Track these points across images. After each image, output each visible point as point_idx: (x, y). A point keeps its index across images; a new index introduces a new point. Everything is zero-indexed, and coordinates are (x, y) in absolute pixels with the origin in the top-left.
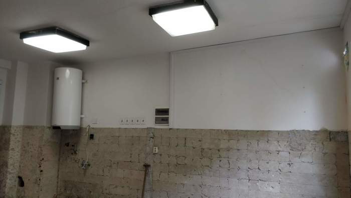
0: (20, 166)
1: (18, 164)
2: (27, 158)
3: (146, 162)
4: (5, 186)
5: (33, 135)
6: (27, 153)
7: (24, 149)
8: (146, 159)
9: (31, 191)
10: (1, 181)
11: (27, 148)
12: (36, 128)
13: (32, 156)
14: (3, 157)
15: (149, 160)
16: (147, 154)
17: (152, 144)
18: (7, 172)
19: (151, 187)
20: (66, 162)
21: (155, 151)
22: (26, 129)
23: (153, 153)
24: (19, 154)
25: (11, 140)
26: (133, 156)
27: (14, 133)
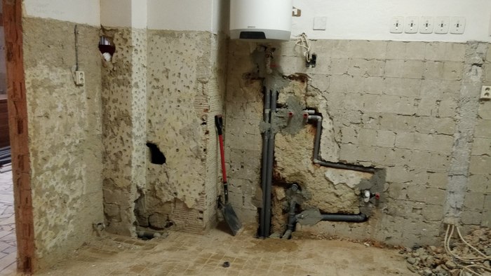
0: (150, 121)
1: (146, 118)
2: (167, 105)
3: (458, 117)
4: (129, 164)
5: (177, 52)
6: (166, 93)
7: (155, 83)
8: (458, 110)
9: (185, 172)
10: (118, 155)
11: (165, 83)
12: (187, 36)
13: (179, 101)
14: (114, 101)
15: (463, 113)
16: (460, 102)
17: (475, 79)
18: (130, 135)
19: (466, 167)
20: (242, 113)
21: (487, 94)
22: (156, 38)
23: (477, 99)
24: (145, 95)
25: (133, 63)
26: (421, 104)
27: (136, 48)
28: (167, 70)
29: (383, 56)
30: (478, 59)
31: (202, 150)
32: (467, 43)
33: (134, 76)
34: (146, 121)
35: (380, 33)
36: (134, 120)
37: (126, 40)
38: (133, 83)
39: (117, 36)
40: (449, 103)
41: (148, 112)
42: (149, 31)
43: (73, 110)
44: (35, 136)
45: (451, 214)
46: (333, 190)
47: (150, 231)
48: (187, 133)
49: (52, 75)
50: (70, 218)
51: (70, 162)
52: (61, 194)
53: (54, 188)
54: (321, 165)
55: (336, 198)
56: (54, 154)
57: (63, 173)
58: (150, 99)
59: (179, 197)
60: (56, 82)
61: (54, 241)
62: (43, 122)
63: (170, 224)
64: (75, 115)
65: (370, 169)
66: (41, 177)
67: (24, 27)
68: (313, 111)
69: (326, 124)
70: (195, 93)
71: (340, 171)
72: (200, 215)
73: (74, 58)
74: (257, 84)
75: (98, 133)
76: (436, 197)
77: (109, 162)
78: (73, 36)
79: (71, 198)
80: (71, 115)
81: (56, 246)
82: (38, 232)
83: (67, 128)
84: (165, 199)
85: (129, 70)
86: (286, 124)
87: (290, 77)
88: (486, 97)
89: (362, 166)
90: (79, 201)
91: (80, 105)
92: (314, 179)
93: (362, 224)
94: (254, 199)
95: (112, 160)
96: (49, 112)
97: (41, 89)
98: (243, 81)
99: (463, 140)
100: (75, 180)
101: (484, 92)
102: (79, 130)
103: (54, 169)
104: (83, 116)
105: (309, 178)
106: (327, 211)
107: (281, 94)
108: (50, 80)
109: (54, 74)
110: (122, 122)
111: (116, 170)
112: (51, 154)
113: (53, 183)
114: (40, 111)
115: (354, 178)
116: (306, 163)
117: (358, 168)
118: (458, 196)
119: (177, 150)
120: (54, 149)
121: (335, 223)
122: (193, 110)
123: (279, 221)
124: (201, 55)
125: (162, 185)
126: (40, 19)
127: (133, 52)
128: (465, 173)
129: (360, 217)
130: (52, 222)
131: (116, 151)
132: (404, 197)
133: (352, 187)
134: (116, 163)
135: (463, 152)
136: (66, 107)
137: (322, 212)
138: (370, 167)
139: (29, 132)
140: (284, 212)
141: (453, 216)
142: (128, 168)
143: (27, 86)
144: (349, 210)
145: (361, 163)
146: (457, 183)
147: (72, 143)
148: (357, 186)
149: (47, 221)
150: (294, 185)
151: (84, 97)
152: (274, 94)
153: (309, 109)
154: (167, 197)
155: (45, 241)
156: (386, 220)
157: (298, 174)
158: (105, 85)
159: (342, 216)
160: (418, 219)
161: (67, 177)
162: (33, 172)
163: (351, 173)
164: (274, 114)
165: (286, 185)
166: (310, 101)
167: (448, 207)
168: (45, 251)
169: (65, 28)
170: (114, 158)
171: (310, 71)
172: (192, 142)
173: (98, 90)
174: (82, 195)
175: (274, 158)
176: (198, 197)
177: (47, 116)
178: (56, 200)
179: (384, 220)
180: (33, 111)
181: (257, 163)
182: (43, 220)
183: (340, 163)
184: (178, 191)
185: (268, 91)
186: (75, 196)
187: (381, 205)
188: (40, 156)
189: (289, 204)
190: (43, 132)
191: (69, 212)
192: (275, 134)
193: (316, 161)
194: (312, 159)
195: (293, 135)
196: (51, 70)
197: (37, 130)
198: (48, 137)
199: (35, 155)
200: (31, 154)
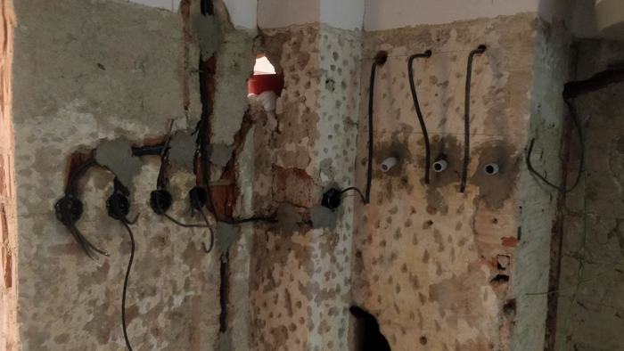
0: (359, 254)
25: (319, 113)
27: (330, 74)
33: (322, 143)
34: (350, 254)
37: (305, 57)
38: (317, 160)
39: (288, 51)
41: (356, 232)
42: (365, 33)
77: (261, 347)
102: (182, 273)
110: (291, 257)
119: (423, 340)
127: (323, 87)
131: (276, 323)
170: (270, 339)
172: (465, 324)
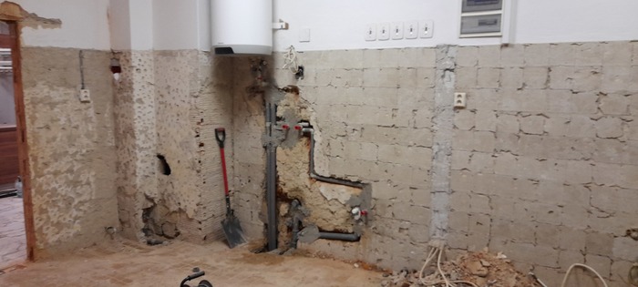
0: (158, 135)
1: (154, 131)
2: (170, 119)
3: (435, 127)
4: (134, 174)
5: (175, 70)
6: (168, 108)
7: (161, 99)
8: (434, 120)
9: (185, 183)
10: (127, 165)
11: (168, 98)
12: (182, 55)
13: (178, 115)
14: (123, 116)
15: (440, 123)
16: (436, 110)
17: (449, 85)
18: (134, 146)
19: (447, 183)
20: (246, 127)
21: (459, 101)
22: (160, 58)
23: (452, 107)
24: (153, 110)
25: (134, 81)
26: (398, 113)
27: (138, 67)
28: (169, 87)
29: (360, 66)
30: (449, 64)
31: (197, 161)
32: (437, 47)
33: (135, 93)
34: (155, 134)
35: (356, 42)
36: (137, 132)
37: (128, 61)
38: (135, 99)
39: (122, 58)
40: (425, 113)
41: (157, 126)
42: (154, 51)
43: (77, 123)
44: (34, 145)
45: (438, 236)
46: (328, 206)
47: (159, 238)
48: (184, 145)
49: (53, 94)
50: (76, 218)
51: (75, 169)
52: (65, 195)
53: (56, 190)
54: (318, 180)
55: (331, 215)
56: (56, 160)
57: (66, 177)
58: (158, 113)
59: (182, 207)
60: (57, 99)
61: (58, 236)
62: (42, 132)
63: (178, 234)
64: (80, 128)
65: (356, 184)
66: (42, 179)
67: (23, 54)
68: (307, 124)
69: (317, 137)
70: (189, 106)
71: (333, 185)
72: (200, 226)
73: (80, 79)
74: (258, 97)
75: (110, 144)
76: (421, 217)
77: (120, 172)
78: (78, 60)
79: (76, 202)
80: (76, 127)
81: (59, 241)
82: (39, 226)
83: (71, 140)
84: (172, 209)
85: (131, 88)
86: (284, 137)
87: (283, 89)
88: (459, 105)
89: (350, 181)
90: (87, 205)
91: (87, 120)
92: (311, 194)
93: (354, 244)
94: (260, 214)
95: (123, 169)
96: (50, 124)
97: (41, 105)
98: (247, 95)
99: (442, 152)
100: (82, 185)
101: (456, 100)
102: (85, 141)
103: (56, 174)
104: (90, 129)
105: (307, 193)
106: (324, 228)
107: (279, 107)
108: (51, 98)
109: (55, 92)
110: (129, 135)
111: (126, 179)
112: (52, 160)
113: (57, 186)
114: (40, 123)
115: (344, 193)
116: (304, 179)
117: (348, 183)
118: (444, 216)
119: (179, 162)
120: (56, 157)
121: (330, 242)
122: (189, 122)
123: (284, 237)
124: (192, 71)
125: (169, 195)
126: (39, 48)
127: (134, 71)
128: (447, 190)
129: (353, 237)
130: (54, 220)
131: (125, 161)
132: (390, 216)
133: (344, 203)
134: (124, 172)
135: (443, 166)
136: (69, 120)
137: (321, 230)
138: (358, 182)
139: (28, 141)
140: (290, 229)
141: (439, 238)
142: (134, 177)
143: (26, 103)
144: (342, 228)
145: (349, 178)
146: (441, 201)
147: (77, 152)
148: (348, 202)
149: (49, 218)
150: (295, 201)
151: (91, 112)
152: (273, 106)
153: (302, 121)
154: (174, 208)
155: (46, 235)
156: (375, 240)
157: (297, 189)
158: (115, 102)
159: (337, 235)
160: (405, 240)
161: (71, 181)
162: (33, 174)
163: (342, 188)
164: (274, 127)
165: (289, 201)
166: (303, 114)
167: (433, 228)
168: (47, 244)
169: (68, 54)
170: (124, 168)
171: (300, 83)
172: (189, 153)
173: (109, 106)
174: (91, 199)
175: (276, 172)
176: (196, 207)
177: (48, 128)
178: (59, 200)
179: (374, 240)
180: (33, 123)
181: (261, 176)
182: (44, 216)
183: (332, 177)
184: (181, 202)
185: (267, 104)
186: (82, 199)
187: (369, 223)
188: (40, 161)
189: (292, 220)
190: (43, 142)
191: (75, 213)
192: (276, 148)
193: (313, 176)
194: (309, 173)
195: (291, 149)
196: (51, 88)
197: (36, 139)
198: (49, 145)
199: (35, 159)
200: (30, 159)
